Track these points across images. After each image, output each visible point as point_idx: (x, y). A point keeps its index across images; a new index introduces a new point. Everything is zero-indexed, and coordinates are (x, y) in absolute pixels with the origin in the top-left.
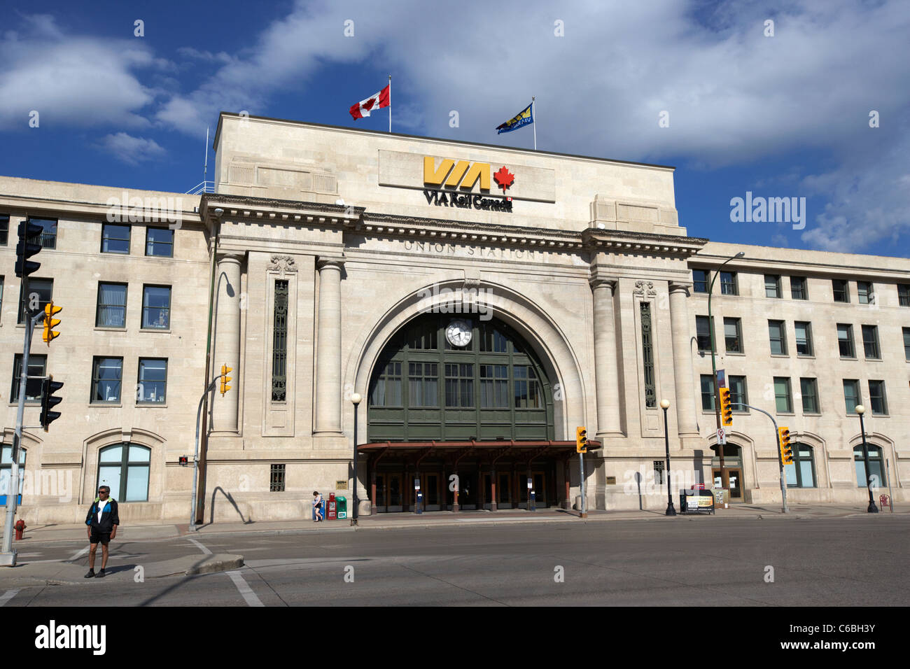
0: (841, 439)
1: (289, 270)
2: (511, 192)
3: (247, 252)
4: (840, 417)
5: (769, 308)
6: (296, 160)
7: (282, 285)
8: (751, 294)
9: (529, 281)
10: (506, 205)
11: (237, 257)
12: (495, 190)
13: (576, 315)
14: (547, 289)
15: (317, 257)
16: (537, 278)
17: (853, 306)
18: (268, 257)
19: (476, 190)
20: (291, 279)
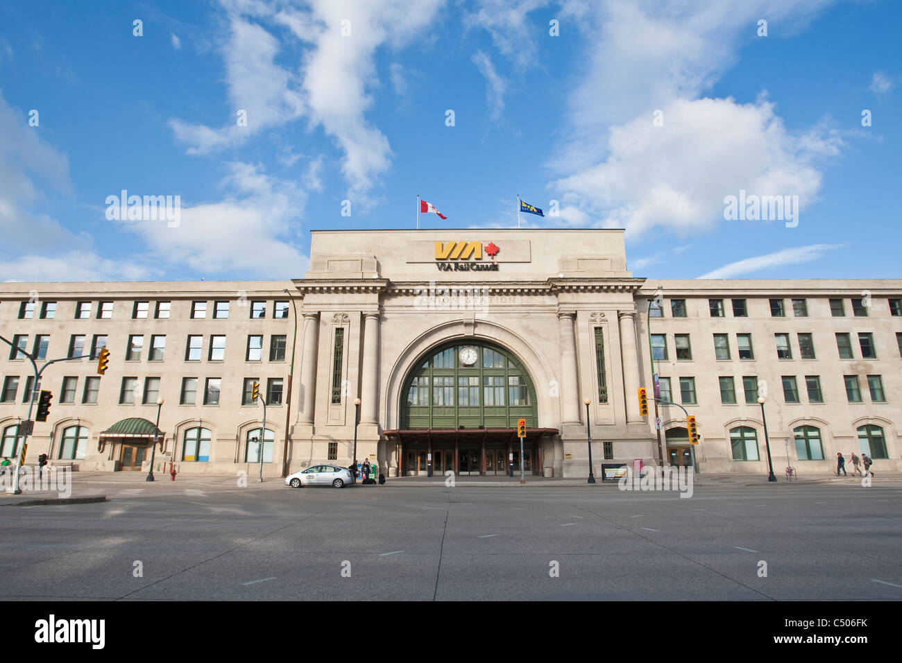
0: (781, 423)
1: (344, 322)
2: (497, 259)
3: (319, 312)
4: (779, 405)
5: (714, 325)
6: (354, 253)
7: (339, 331)
8: (698, 315)
9: (511, 318)
10: (495, 268)
11: (314, 316)
12: (487, 258)
13: (547, 339)
14: (524, 322)
15: (362, 312)
16: (517, 315)
17: (789, 319)
18: (333, 314)
19: (472, 260)
20: (346, 327)
